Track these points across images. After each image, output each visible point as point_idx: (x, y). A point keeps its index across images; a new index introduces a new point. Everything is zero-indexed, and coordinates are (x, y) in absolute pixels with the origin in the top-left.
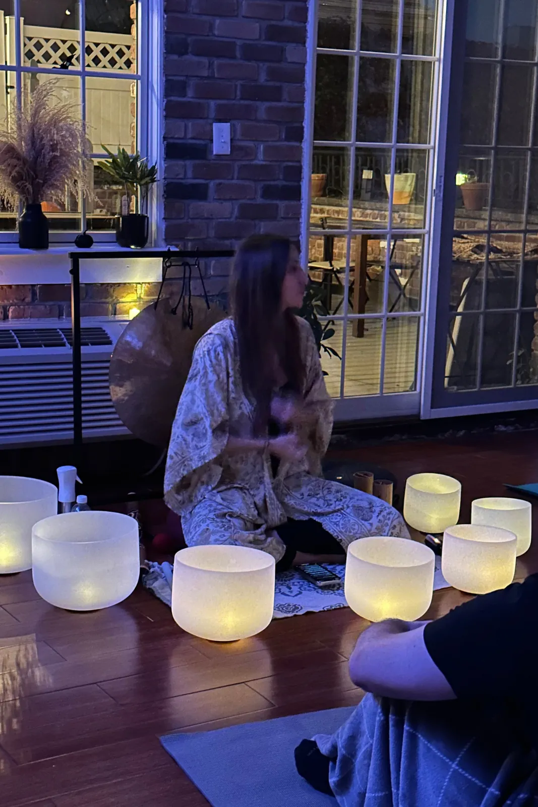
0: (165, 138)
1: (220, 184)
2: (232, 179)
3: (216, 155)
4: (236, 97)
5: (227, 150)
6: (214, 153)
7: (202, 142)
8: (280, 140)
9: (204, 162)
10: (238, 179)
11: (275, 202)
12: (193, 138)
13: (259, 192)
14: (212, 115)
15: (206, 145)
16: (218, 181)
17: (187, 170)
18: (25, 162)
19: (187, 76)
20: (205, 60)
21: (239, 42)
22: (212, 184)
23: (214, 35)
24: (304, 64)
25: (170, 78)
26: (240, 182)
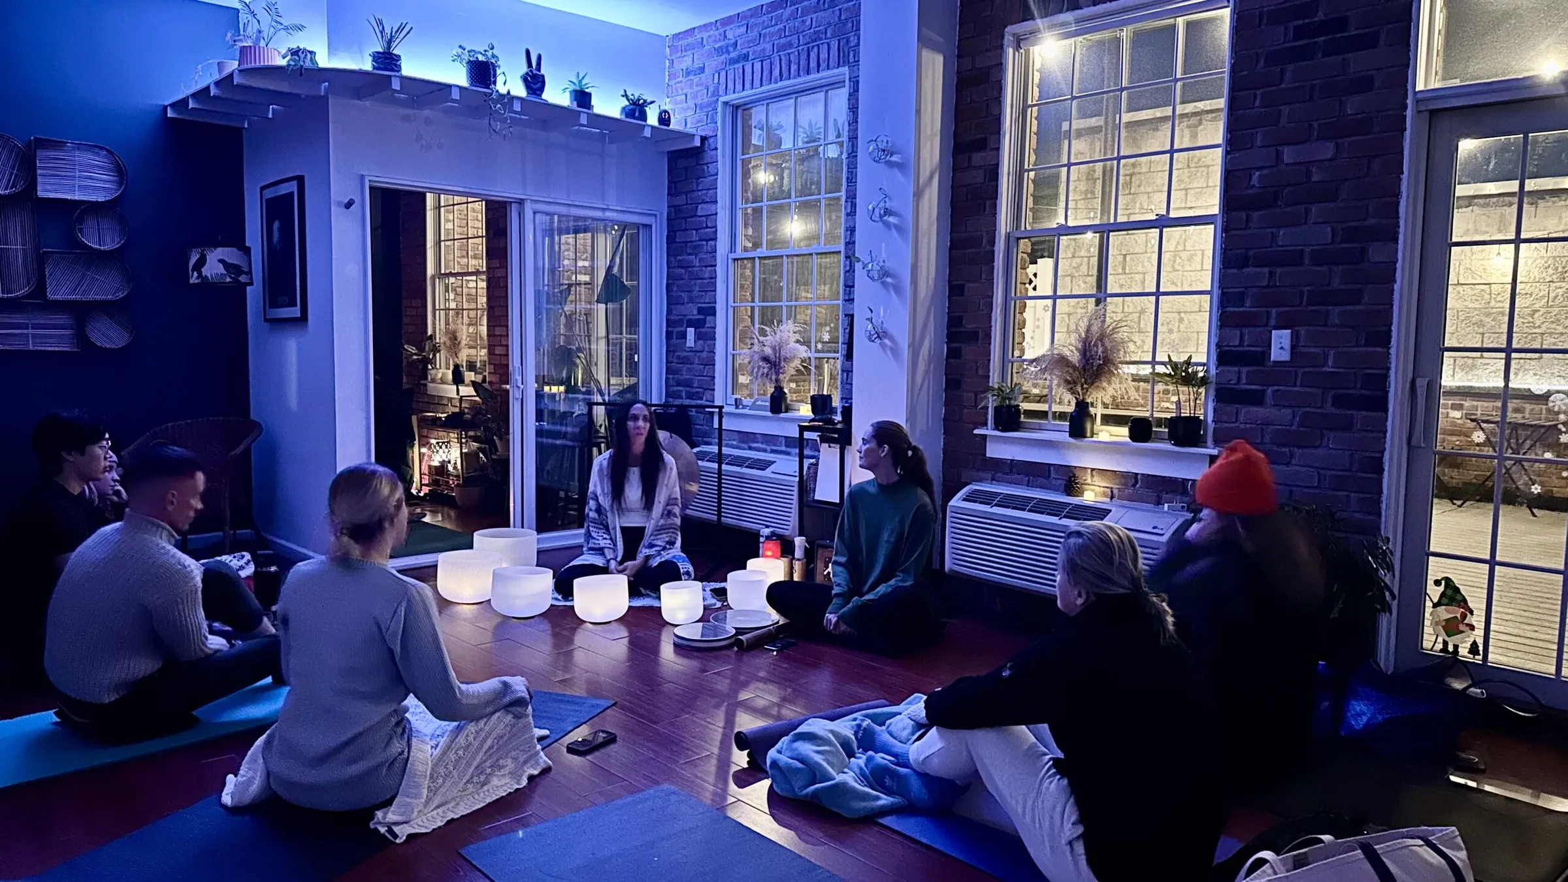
0: (1218, 346)
1: (1278, 390)
2: (1295, 386)
3: (1274, 362)
4: (1301, 302)
5: (1286, 356)
6: (1272, 358)
7: (1259, 349)
8: (1358, 345)
9: (1262, 368)
10: (1301, 386)
11: (1351, 412)
12: (1248, 346)
13: (1330, 400)
14: (1273, 322)
15: (1263, 353)
16: (1276, 388)
17: (1241, 378)
18: (1075, 368)
19: (1245, 287)
20: (1266, 270)
21: (1307, 250)
22: (1270, 390)
23: (1279, 246)
24: (1396, 262)
25: (1225, 290)
26: (1302, 390)
